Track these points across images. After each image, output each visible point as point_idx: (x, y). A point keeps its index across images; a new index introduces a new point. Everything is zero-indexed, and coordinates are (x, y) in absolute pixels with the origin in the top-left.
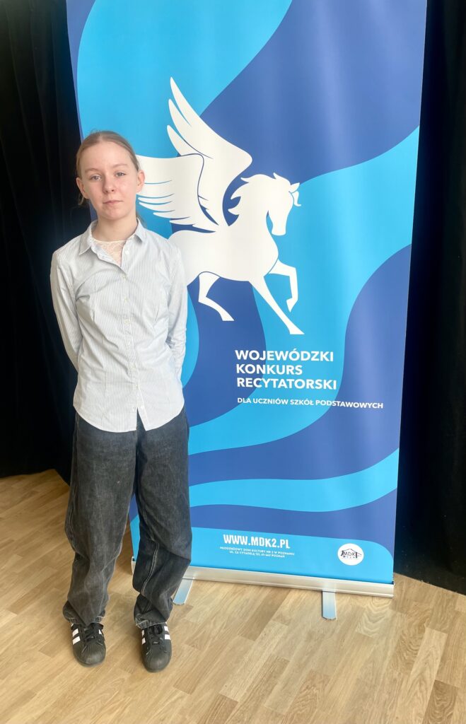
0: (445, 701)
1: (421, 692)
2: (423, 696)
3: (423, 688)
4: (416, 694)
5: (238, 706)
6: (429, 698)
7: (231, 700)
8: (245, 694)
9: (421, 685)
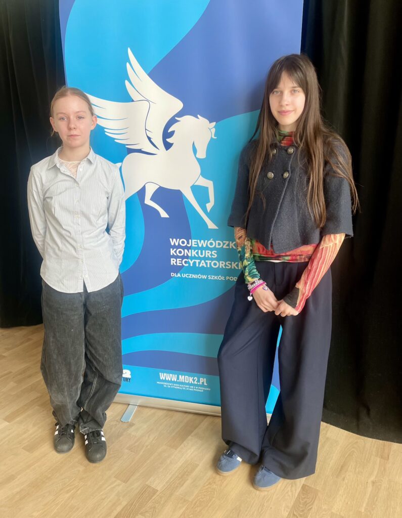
0: (308, 498)
1: (292, 491)
2: (292, 494)
3: (293, 489)
4: (287, 492)
5: (158, 493)
6: (296, 495)
7: (154, 489)
8: (164, 485)
9: (292, 486)
